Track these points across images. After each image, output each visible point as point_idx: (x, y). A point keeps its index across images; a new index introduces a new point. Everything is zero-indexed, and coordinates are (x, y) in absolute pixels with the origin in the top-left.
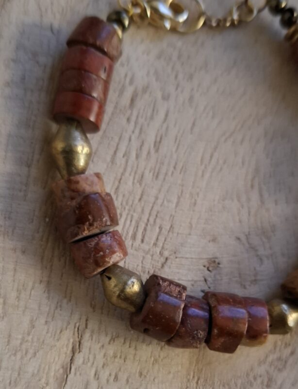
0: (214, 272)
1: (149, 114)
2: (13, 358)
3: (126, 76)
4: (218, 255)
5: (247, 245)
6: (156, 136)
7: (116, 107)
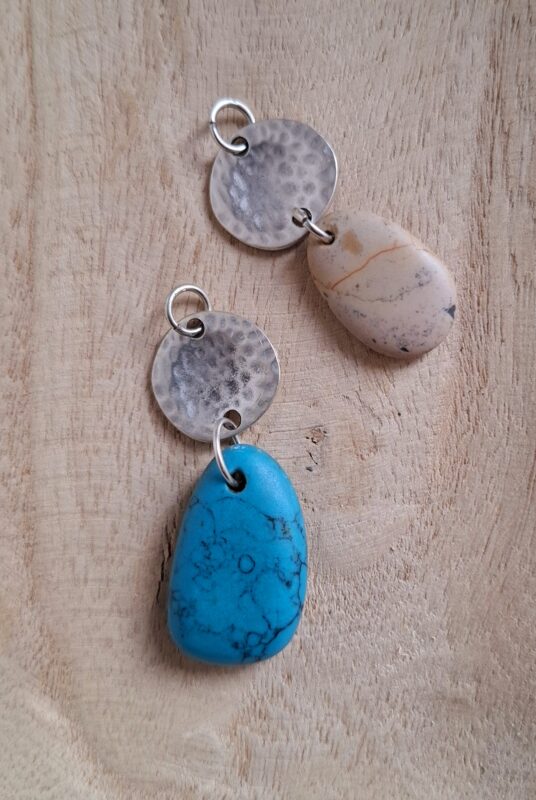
0: (320, 444)
1: (218, 267)
2: (99, 568)
3: (185, 227)
4: (322, 422)
5: (359, 404)
6: (230, 291)
7: (178, 267)
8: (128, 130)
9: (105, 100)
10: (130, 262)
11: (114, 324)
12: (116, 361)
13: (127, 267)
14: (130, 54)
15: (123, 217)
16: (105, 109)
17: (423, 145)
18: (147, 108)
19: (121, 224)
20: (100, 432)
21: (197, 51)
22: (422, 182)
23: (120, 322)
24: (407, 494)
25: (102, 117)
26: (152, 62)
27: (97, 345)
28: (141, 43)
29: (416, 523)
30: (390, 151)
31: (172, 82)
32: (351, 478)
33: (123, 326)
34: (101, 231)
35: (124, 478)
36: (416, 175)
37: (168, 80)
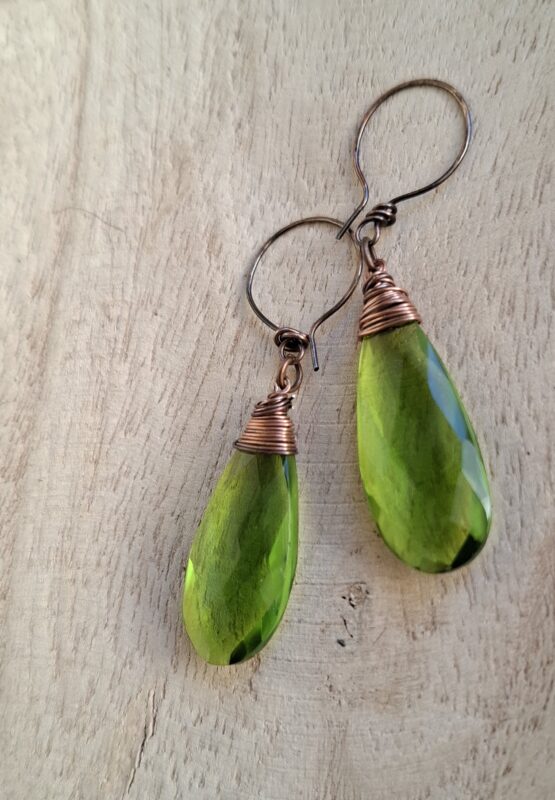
0: (358, 608)
8: (178, 188)
9: (158, 153)
10: (159, 347)
11: (129, 423)
12: (125, 468)
13: (154, 353)
14: (193, 99)
15: (158, 291)
16: (155, 164)
17: (540, 202)
18: (204, 162)
19: (155, 300)
20: (93, 559)
21: (270, 94)
22: (533, 251)
23: (137, 420)
24: (474, 701)
25: (151, 173)
26: (217, 107)
27: (106, 447)
28: (207, 86)
29: (482, 747)
30: (494, 209)
31: (236, 131)
32: (395, 664)
33: (139, 425)
34: (131, 308)
35: (112, 622)
36: (527, 242)
37: (232, 129)
